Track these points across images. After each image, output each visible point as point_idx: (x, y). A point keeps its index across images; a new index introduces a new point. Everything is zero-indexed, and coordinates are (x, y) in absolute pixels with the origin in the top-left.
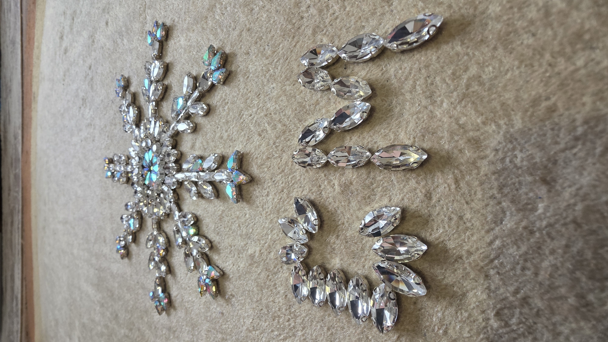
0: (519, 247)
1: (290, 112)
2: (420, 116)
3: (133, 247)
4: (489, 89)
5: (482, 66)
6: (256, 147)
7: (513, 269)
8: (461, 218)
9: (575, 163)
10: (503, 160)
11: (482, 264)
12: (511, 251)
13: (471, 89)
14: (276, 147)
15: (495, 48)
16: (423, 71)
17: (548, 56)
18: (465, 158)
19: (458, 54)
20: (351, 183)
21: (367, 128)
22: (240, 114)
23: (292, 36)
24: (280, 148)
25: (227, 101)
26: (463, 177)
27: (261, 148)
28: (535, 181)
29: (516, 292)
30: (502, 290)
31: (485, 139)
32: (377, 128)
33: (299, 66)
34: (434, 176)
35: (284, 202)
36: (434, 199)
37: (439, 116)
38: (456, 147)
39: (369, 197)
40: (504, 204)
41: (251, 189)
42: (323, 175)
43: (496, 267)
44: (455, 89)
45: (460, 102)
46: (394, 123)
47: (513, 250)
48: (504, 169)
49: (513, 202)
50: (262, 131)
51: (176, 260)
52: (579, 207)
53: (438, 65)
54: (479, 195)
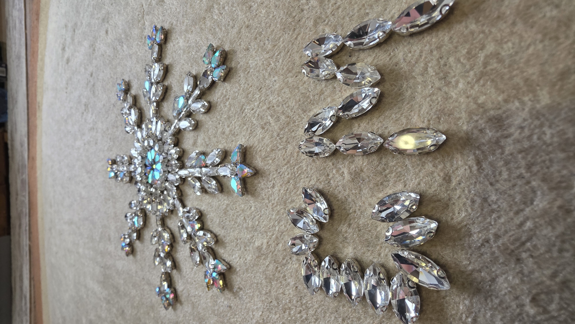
0: (554, 228)
1: (294, 103)
2: (434, 98)
3: (138, 244)
4: (510, 66)
5: (500, 42)
6: (259, 140)
7: (549, 251)
8: (485, 200)
10: (529, 137)
11: (512, 247)
12: (545, 232)
13: (489, 68)
14: (280, 139)
15: (514, 24)
16: (435, 53)
18: (487, 138)
19: (472, 33)
20: (362, 171)
21: (376, 114)
22: (242, 109)
23: (293, 29)
24: (284, 140)
25: (228, 97)
26: (486, 158)
27: (265, 141)
28: (569, 158)
29: (554, 276)
30: (537, 274)
31: (507, 117)
32: (387, 113)
33: (301, 57)
34: (453, 158)
35: (290, 193)
36: (454, 182)
37: (454, 96)
38: (476, 127)
39: (382, 184)
40: (534, 183)
41: (256, 181)
42: (331, 164)
43: (529, 250)
44: (472, 69)
45: (478, 81)
46: (406, 107)
47: (547, 231)
48: (532, 147)
49: (544, 180)
50: (265, 124)
51: (181, 255)
53: (450, 46)
54: (505, 175)
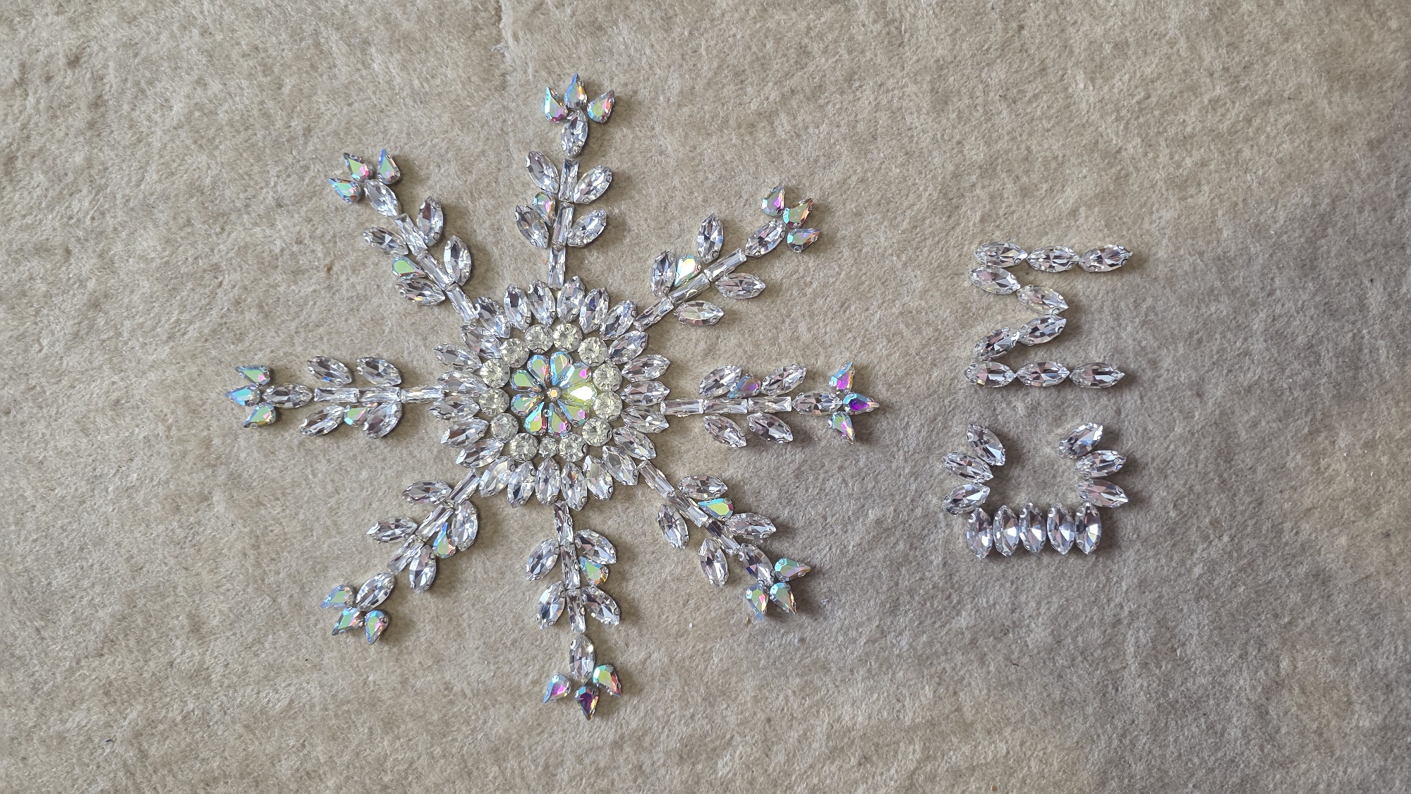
0: (1185, 447)
2: (1109, 336)
4: (1162, 320)
5: (1155, 299)
7: (1183, 465)
8: (1145, 429)
9: (1213, 381)
10: (1172, 378)
11: (1162, 467)
13: (1149, 318)
15: (1164, 287)
17: (1196, 300)
18: (1147, 377)
19: (1138, 285)
26: (1146, 394)
28: (1193, 396)
29: (1185, 484)
30: (1176, 486)
31: (1160, 361)
36: (1123, 415)
37: (1125, 338)
38: (1140, 367)
40: (1175, 414)
43: (1172, 467)
44: (1137, 316)
45: (1142, 327)
46: (1083, 340)
47: (1182, 450)
48: (1174, 386)
49: (1181, 412)
50: (894, 335)
52: (1217, 412)
54: (1158, 408)
